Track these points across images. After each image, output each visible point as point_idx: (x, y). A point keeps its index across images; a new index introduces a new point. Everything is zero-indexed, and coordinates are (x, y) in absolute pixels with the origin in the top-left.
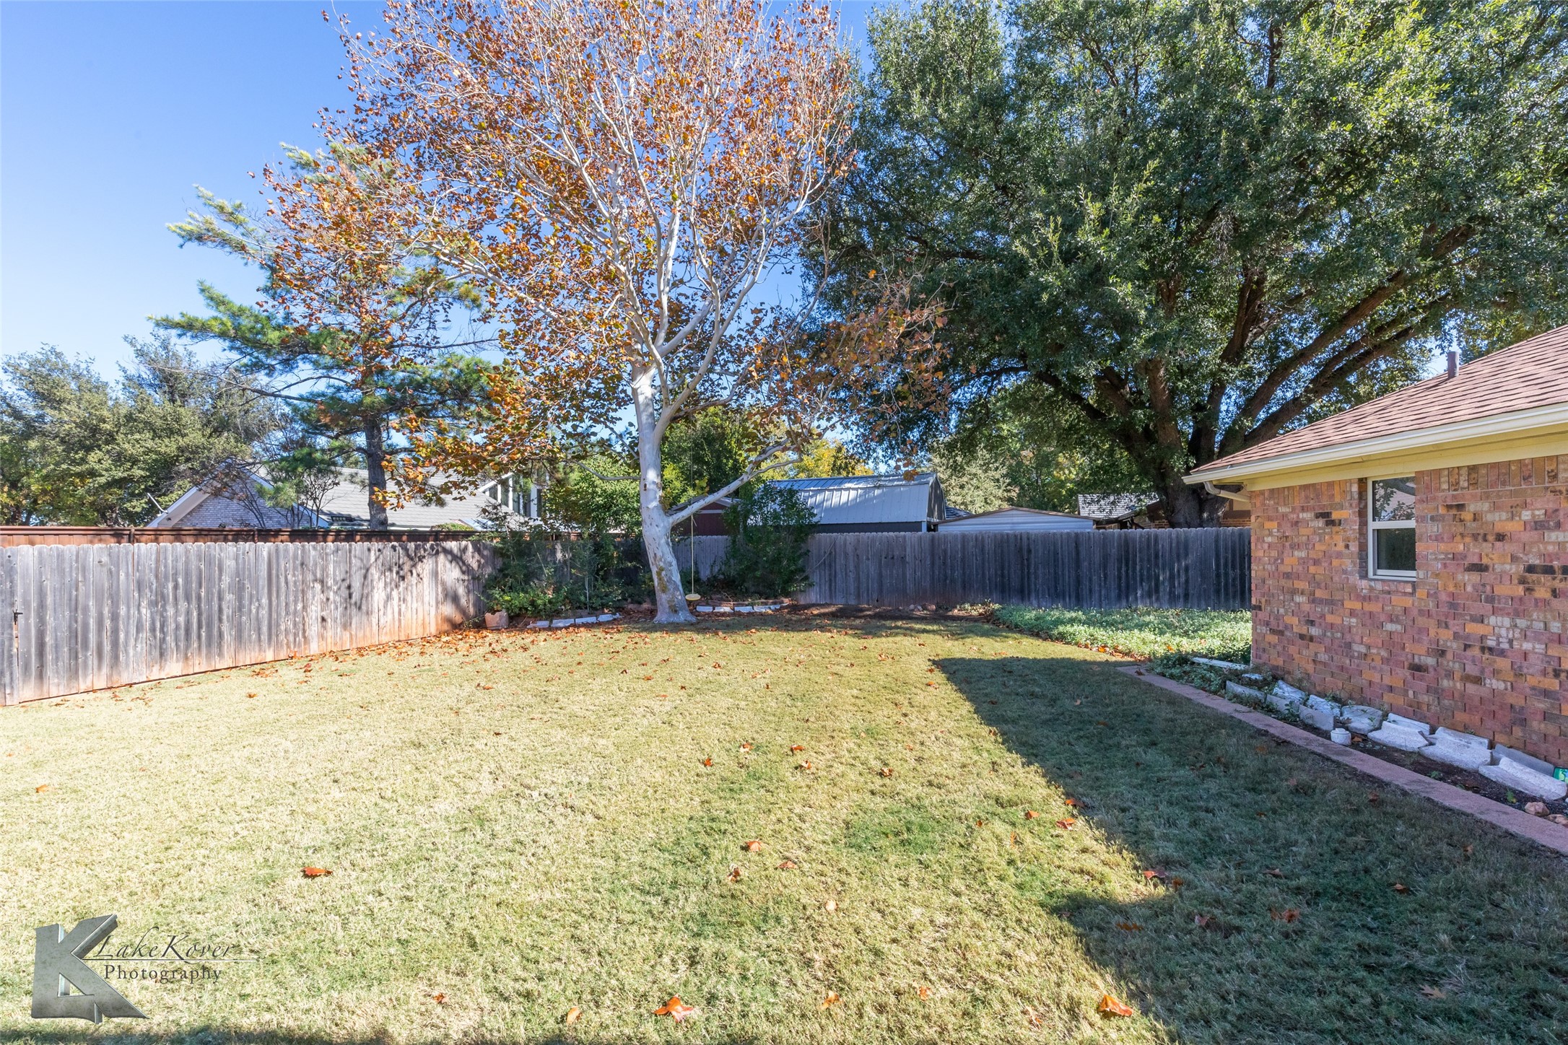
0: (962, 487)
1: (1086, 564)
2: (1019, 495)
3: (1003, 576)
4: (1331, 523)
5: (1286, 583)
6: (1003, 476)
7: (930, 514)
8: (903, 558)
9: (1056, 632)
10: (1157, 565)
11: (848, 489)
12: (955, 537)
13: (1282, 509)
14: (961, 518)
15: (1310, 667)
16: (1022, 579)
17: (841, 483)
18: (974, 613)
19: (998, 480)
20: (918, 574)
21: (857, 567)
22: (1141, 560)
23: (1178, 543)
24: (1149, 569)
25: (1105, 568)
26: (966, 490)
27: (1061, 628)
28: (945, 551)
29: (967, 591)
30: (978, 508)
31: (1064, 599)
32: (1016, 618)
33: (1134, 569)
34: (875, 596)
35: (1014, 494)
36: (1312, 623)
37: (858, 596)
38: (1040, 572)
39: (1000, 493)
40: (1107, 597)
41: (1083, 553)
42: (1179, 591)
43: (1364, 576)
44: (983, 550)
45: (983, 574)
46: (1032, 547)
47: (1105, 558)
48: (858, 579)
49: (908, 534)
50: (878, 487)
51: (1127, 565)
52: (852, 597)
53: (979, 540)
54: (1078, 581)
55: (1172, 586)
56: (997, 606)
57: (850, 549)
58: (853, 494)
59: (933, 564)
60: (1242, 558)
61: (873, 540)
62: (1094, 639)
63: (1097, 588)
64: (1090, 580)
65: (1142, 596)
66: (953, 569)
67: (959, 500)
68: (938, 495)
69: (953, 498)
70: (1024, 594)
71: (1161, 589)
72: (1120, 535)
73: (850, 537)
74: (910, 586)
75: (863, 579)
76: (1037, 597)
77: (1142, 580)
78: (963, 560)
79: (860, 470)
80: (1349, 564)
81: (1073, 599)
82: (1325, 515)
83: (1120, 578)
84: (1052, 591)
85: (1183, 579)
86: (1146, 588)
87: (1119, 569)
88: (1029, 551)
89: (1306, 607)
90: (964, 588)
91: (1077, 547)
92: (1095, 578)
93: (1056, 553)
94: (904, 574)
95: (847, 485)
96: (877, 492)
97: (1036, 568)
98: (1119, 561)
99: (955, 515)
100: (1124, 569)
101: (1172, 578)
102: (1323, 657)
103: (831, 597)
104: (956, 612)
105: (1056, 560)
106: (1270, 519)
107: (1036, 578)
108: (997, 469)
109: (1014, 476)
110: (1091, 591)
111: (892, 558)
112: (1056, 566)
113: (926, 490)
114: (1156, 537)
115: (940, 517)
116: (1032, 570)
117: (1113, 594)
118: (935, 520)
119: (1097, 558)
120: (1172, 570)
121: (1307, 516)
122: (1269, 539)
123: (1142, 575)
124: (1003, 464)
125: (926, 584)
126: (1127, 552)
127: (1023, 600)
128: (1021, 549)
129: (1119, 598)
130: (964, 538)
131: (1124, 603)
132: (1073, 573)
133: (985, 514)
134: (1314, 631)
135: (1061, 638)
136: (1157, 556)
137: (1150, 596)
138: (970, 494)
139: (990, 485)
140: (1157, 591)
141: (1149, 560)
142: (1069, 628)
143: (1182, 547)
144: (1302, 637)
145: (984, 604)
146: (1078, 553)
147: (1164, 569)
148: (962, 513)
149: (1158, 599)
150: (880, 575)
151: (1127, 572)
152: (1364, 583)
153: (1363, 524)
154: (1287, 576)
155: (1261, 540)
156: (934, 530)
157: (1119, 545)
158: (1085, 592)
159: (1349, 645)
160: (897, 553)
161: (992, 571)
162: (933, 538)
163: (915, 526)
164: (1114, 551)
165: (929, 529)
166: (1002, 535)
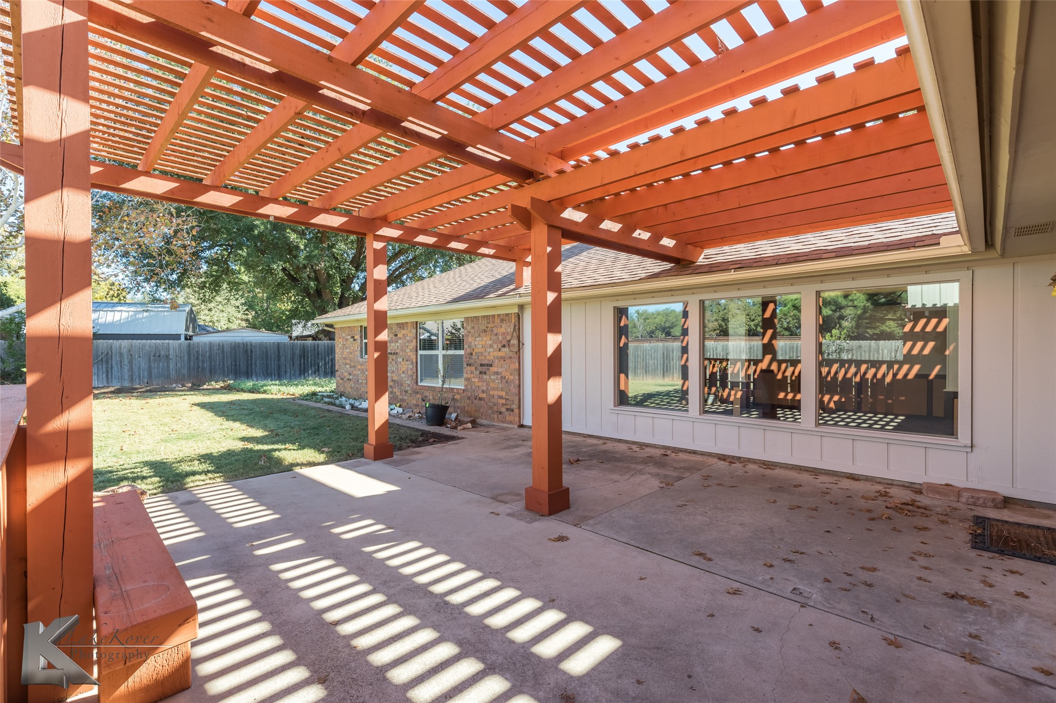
0: (210, 310)
1: (283, 358)
2: (254, 317)
3: (236, 365)
4: (354, 340)
5: (344, 361)
6: (242, 304)
7: (187, 329)
8: (167, 357)
9: (262, 390)
10: (318, 358)
11: (121, 311)
12: (205, 344)
13: (344, 335)
14: (209, 332)
15: (350, 390)
16: (248, 367)
17: (114, 306)
18: (218, 387)
19: (238, 307)
20: (179, 365)
21: (130, 362)
22: (311, 356)
23: (328, 347)
24: (315, 360)
25: (293, 359)
26: (213, 312)
27: (265, 388)
28: (198, 352)
29: (213, 373)
30: (222, 325)
31: (271, 376)
32: (243, 386)
33: (308, 360)
34: (146, 380)
35: (250, 317)
36: (350, 374)
37: (132, 380)
38: (258, 363)
39: (239, 315)
40: (294, 374)
41: (282, 352)
42: (329, 370)
43: (362, 357)
44: (223, 351)
45: (224, 365)
46: (253, 349)
47: (293, 355)
48: (131, 369)
49: (171, 341)
50: (147, 311)
51: (304, 358)
52: (126, 382)
53: (221, 346)
54: (279, 367)
55: (325, 368)
56: (232, 382)
57: (124, 351)
58: (125, 315)
59: (189, 359)
60: (332, 350)
61: (144, 345)
62: (280, 391)
63: (289, 370)
64: (286, 366)
65: (311, 374)
66: (203, 362)
67: (208, 319)
68: (192, 318)
69: (203, 317)
70: (248, 375)
71: (320, 370)
72: (300, 344)
73: (125, 343)
74: (173, 373)
75: (136, 370)
76: (256, 376)
77: (311, 366)
78: (210, 357)
79: (129, 298)
80: (358, 354)
81: (276, 376)
82: (353, 337)
83: (300, 365)
84: (265, 372)
85: (330, 365)
86: (313, 369)
87: (300, 361)
88: (252, 352)
89: (349, 369)
90: (211, 372)
91: (278, 349)
92: (288, 365)
93: (267, 353)
94: (168, 366)
95: (119, 308)
96: (145, 314)
97: (256, 361)
98: (300, 356)
99: (204, 330)
100: (302, 360)
101: (325, 364)
102: (353, 386)
103: (108, 382)
104: (205, 387)
105: (267, 356)
106: (340, 338)
107: (256, 366)
108: (237, 299)
109: (250, 305)
110: (286, 372)
111: (158, 356)
112: (267, 360)
113: (184, 316)
114: (318, 345)
115: (194, 331)
116: (253, 362)
117: (297, 373)
118: (190, 333)
119: (289, 355)
120: (325, 360)
121: (349, 337)
122: (340, 345)
123: (311, 363)
124: (242, 296)
125: (185, 371)
126: (304, 352)
127: (248, 378)
128: (246, 351)
129: (300, 375)
130: (211, 344)
131: (303, 377)
132: (276, 363)
133: (228, 330)
134: (351, 377)
135: (265, 392)
136: (318, 354)
137: (315, 373)
138: (216, 315)
139: (231, 310)
140: (318, 371)
141: (315, 356)
142: (268, 387)
143: (330, 349)
144: (348, 379)
145: (224, 381)
146: (279, 353)
147: (321, 360)
148: (210, 329)
149: (319, 375)
150: (150, 367)
151: (304, 361)
152: (361, 360)
153: (362, 340)
154: (344, 358)
155: (338, 346)
156: (190, 339)
157: (300, 349)
158: (283, 373)
159: (358, 381)
160: (162, 353)
161: (229, 363)
162: (189, 344)
163: (177, 337)
164: (298, 352)
165: (186, 339)
166: (235, 343)
